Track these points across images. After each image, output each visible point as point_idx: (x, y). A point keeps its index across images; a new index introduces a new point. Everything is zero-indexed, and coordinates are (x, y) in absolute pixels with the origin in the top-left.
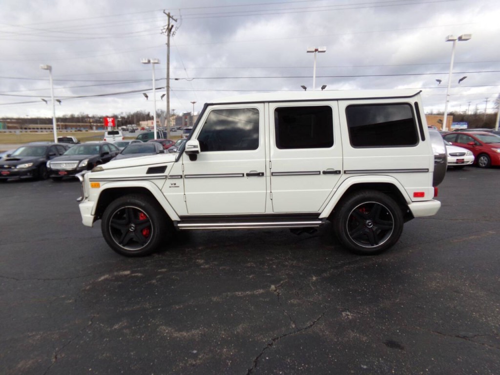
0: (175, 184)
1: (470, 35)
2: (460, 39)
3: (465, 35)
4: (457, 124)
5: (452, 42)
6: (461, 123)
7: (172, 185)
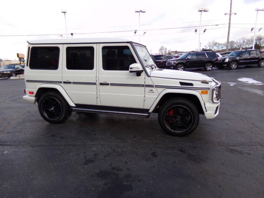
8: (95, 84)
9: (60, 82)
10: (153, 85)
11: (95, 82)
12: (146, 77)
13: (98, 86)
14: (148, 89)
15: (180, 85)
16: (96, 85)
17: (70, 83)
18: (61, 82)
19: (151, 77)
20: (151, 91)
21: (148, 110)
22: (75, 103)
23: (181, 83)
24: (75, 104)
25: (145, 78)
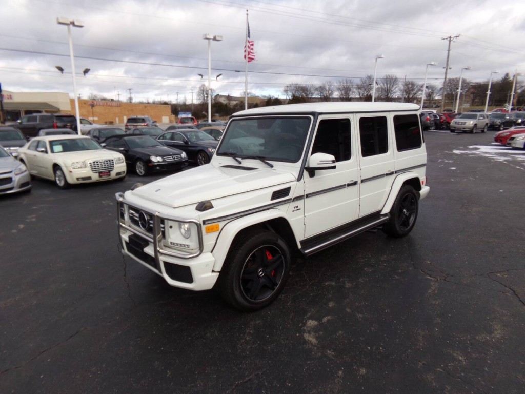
0: (297, 207)
1: (221, 37)
2: (215, 39)
3: (218, 36)
4: (184, 114)
5: (207, 41)
6: (187, 113)
7: (295, 208)
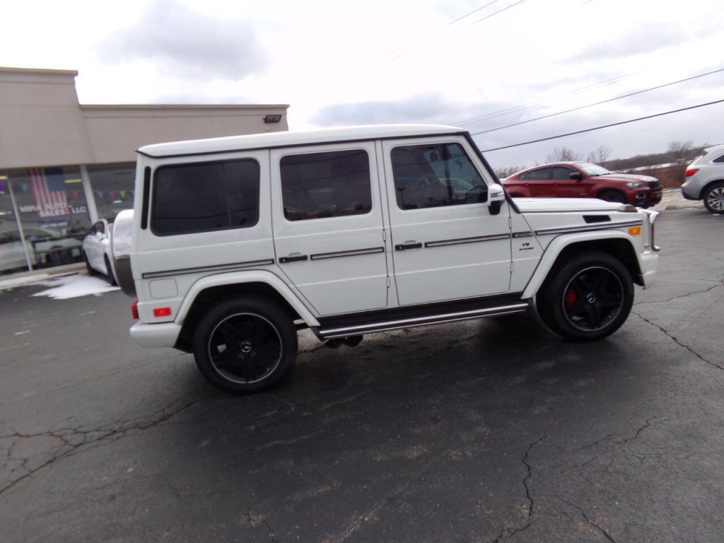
8: (382, 250)
9: (271, 262)
10: (529, 232)
11: (382, 245)
12: (513, 214)
13: (389, 255)
14: (518, 243)
15: (584, 224)
16: (384, 254)
17: (304, 258)
18: (273, 261)
19: (523, 214)
20: (526, 247)
21: (521, 294)
22: (318, 316)
23: (588, 219)
24: (319, 320)
25: (510, 218)
